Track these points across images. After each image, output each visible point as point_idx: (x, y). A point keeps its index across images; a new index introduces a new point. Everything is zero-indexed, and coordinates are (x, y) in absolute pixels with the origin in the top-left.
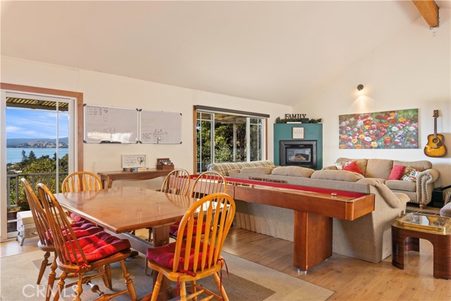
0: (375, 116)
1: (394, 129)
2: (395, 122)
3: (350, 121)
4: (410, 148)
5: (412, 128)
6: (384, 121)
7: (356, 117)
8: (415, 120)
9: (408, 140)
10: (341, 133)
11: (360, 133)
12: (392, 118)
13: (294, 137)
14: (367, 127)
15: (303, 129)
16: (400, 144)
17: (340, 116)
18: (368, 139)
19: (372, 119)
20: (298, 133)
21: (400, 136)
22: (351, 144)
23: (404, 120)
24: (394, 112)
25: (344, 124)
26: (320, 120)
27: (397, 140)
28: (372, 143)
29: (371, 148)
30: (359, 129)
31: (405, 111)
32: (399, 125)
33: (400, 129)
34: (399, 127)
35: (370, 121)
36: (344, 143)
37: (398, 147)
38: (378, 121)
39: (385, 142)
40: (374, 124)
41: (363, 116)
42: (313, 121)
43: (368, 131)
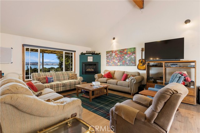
0: (119, 51)
1: (126, 57)
2: (126, 54)
3: (110, 54)
4: (132, 66)
5: (133, 57)
6: (122, 53)
7: (112, 52)
8: (134, 53)
9: (131, 62)
10: (107, 59)
11: (114, 59)
12: (125, 52)
13: (88, 61)
14: (116, 56)
15: (92, 57)
16: (128, 64)
17: (107, 52)
18: (116, 62)
19: (118, 52)
20: (90, 59)
21: (128, 60)
22: (110, 64)
23: (130, 53)
24: (126, 49)
25: (108, 55)
26: (99, 54)
27: (127, 62)
28: (118, 63)
29: (118, 65)
30: (113, 57)
31: (130, 49)
32: (128, 55)
33: (128, 57)
34: (128, 56)
35: (117, 53)
36: (108, 63)
37: (128, 65)
38: (120, 53)
39: (123, 63)
40: (119, 55)
41: (115, 51)
42: (97, 54)
43: (116, 58)
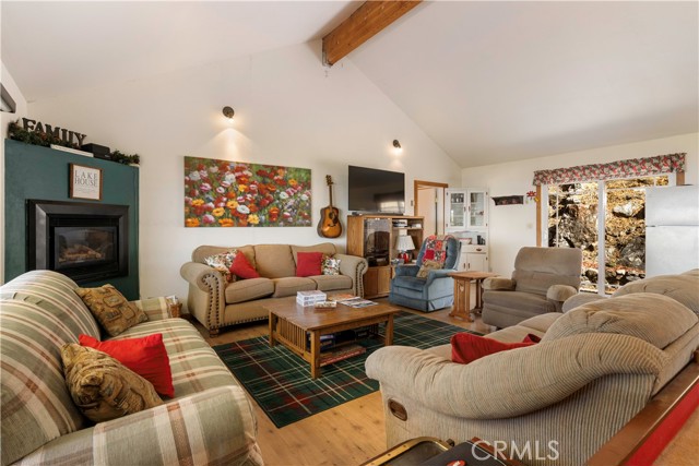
0: (255, 168)
1: (284, 195)
2: (283, 184)
3: (209, 173)
4: (302, 225)
5: (304, 197)
6: (268, 181)
7: (223, 166)
8: (307, 185)
9: (301, 214)
10: (189, 193)
11: (230, 198)
12: (280, 177)
14: (242, 188)
15: (97, 172)
16: (291, 219)
17: (187, 159)
18: (243, 209)
19: (250, 174)
20: (87, 184)
21: (290, 207)
22: (211, 218)
23: (296, 183)
24: (283, 168)
25: (196, 176)
27: (286, 213)
28: (251, 216)
29: (249, 225)
30: (227, 189)
31: (298, 170)
32: (289, 190)
33: (291, 197)
34: (289, 193)
35: (246, 176)
36: (195, 215)
37: (288, 224)
38: (259, 179)
39: (271, 216)
40: (253, 183)
41: (235, 166)
42: (118, 158)
43: (244, 194)
